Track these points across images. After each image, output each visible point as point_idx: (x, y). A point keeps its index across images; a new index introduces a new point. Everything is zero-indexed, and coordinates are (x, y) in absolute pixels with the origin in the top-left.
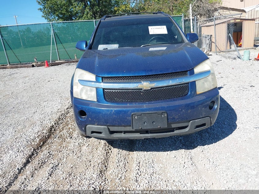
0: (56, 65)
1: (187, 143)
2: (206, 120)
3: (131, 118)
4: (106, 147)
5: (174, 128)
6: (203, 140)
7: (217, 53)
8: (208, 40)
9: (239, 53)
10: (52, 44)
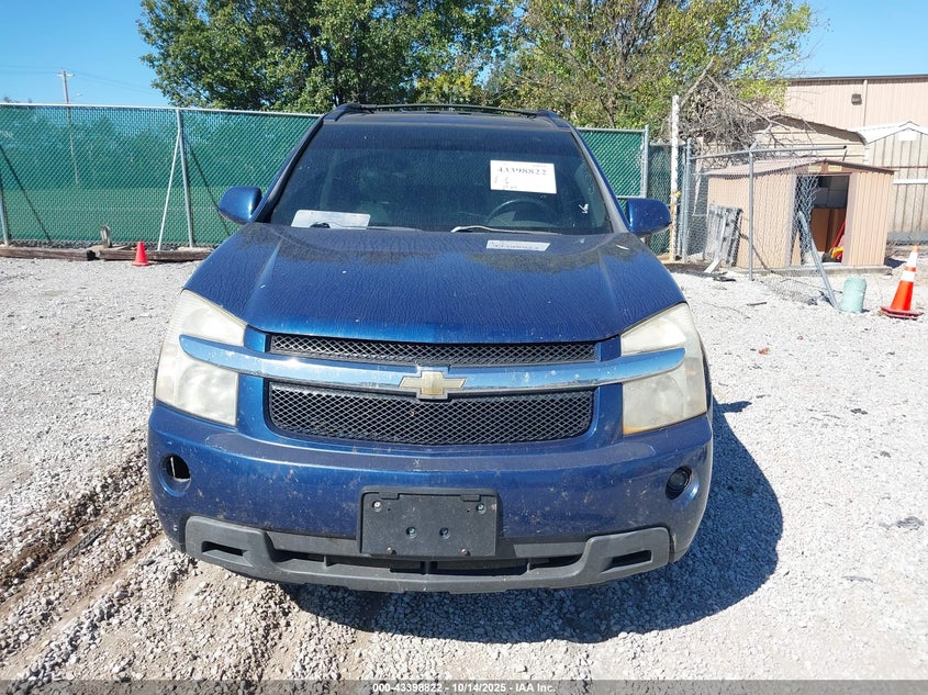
0: (174, 261)
1: (582, 615)
2: (654, 539)
3: (359, 505)
4: (271, 602)
5: (527, 560)
6: (647, 607)
7: (757, 276)
8: (727, 225)
9: (826, 283)
10: (173, 187)
